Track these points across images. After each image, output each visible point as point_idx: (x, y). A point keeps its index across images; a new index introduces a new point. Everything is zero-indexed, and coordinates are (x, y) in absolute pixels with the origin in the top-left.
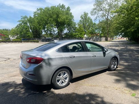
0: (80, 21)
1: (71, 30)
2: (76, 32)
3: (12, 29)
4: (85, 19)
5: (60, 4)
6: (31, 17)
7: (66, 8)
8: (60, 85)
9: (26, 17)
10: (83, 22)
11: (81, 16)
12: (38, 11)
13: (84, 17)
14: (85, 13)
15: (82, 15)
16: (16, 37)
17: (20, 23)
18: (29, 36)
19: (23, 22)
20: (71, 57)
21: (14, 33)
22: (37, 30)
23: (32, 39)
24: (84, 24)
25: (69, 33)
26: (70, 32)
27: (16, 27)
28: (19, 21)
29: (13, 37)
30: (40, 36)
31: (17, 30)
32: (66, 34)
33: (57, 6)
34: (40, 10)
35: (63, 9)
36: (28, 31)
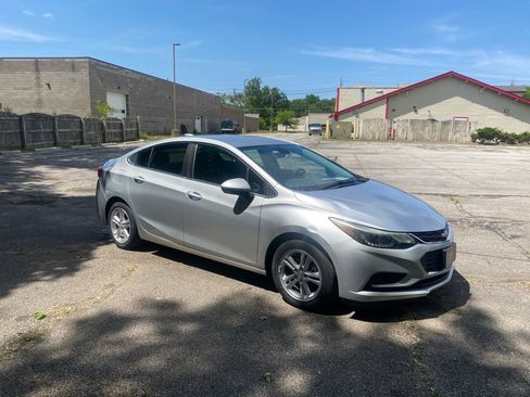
20: (136, 180)
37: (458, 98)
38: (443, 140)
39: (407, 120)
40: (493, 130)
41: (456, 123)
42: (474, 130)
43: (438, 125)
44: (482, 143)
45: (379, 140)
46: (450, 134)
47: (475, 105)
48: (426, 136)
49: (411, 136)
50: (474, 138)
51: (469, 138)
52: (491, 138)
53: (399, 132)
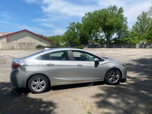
0: (136, 23)
1: (121, 34)
2: (127, 37)
3: (62, 35)
4: (143, 19)
5: (111, 6)
6: (78, 23)
7: (118, 10)
8: (35, 90)
9: (73, 23)
10: (140, 24)
11: (138, 17)
12: (86, 15)
13: (142, 18)
14: (144, 13)
15: (140, 16)
16: (65, 43)
17: (68, 29)
18: (75, 42)
19: (71, 28)
20: (48, 65)
21: (63, 39)
22: (84, 36)
23: (79, 46)
24: (141, 27)
25: (118, 38)
26: (119, 36)
27: (65, 34)
28: (68, 28)
29: (62, 43)
30: (87, 42)
31: (66, 36)
32: (115, 39)
33: (107, 9)
34: (88, 14)
35: (114, 11)
36: (75, 37)
37: (28, 37)
38: (28, 49)
39: (17, 43)
40: (41, 45)
41: (31, 44)
42: (36, 46)
43: (27, 44)
44: (38, 49)
45: (8, 49)
46: (30, 47)
47: (33, 39)
48: (23, 48)
49: (19, 48)
50: (36, 48)
51: (35, 48)
52: (40, 48)
53: (15, 47)
